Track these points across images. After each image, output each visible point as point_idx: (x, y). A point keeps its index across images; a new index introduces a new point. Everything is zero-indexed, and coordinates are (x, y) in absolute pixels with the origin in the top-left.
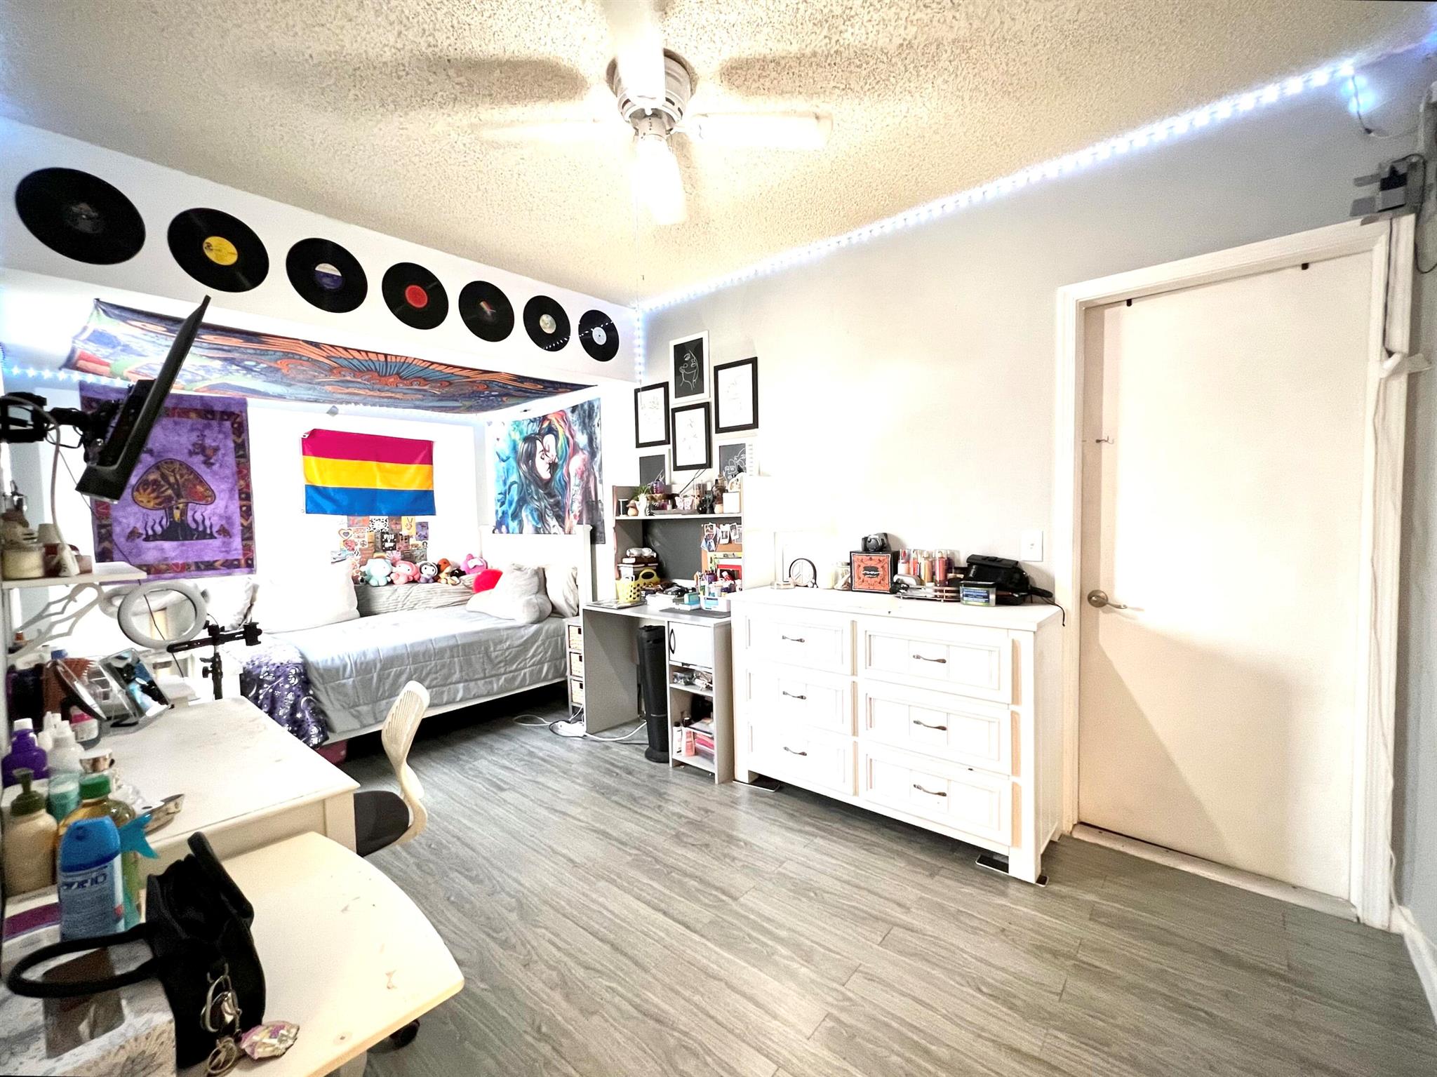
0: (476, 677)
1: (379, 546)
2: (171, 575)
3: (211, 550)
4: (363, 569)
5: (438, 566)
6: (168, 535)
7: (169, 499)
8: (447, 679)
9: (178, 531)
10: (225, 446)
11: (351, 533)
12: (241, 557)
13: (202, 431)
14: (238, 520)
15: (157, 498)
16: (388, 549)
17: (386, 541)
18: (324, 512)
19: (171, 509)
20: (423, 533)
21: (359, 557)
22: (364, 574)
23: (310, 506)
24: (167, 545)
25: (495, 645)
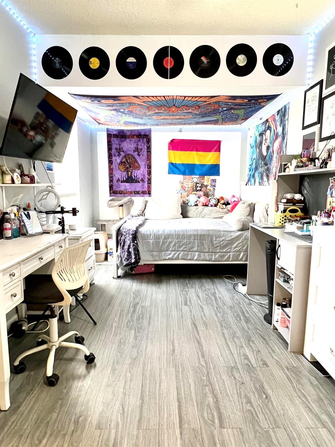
0: (205, 251)
1: (195, 189)
2: (127, 195)
3: (138, 187)
4: (187, 198)
5: (218, 200)
6: (127, 181)
7: (128, 168)
8: (191, 249)
9: (130, 180)
10: (144, 148)
11: (184, 182)
12: (147, 190)
13: (137, 143)
14: (147, 176)
15: (124, 168)
16: (198, 190)
17: (198, 187)
18: (175, 174)
19: (128, 172)
20: (214, 184)
21: (187, 193)
22: (187, 200)
23: (170, 171)
24: (127, 184)
25: (216, 238)
